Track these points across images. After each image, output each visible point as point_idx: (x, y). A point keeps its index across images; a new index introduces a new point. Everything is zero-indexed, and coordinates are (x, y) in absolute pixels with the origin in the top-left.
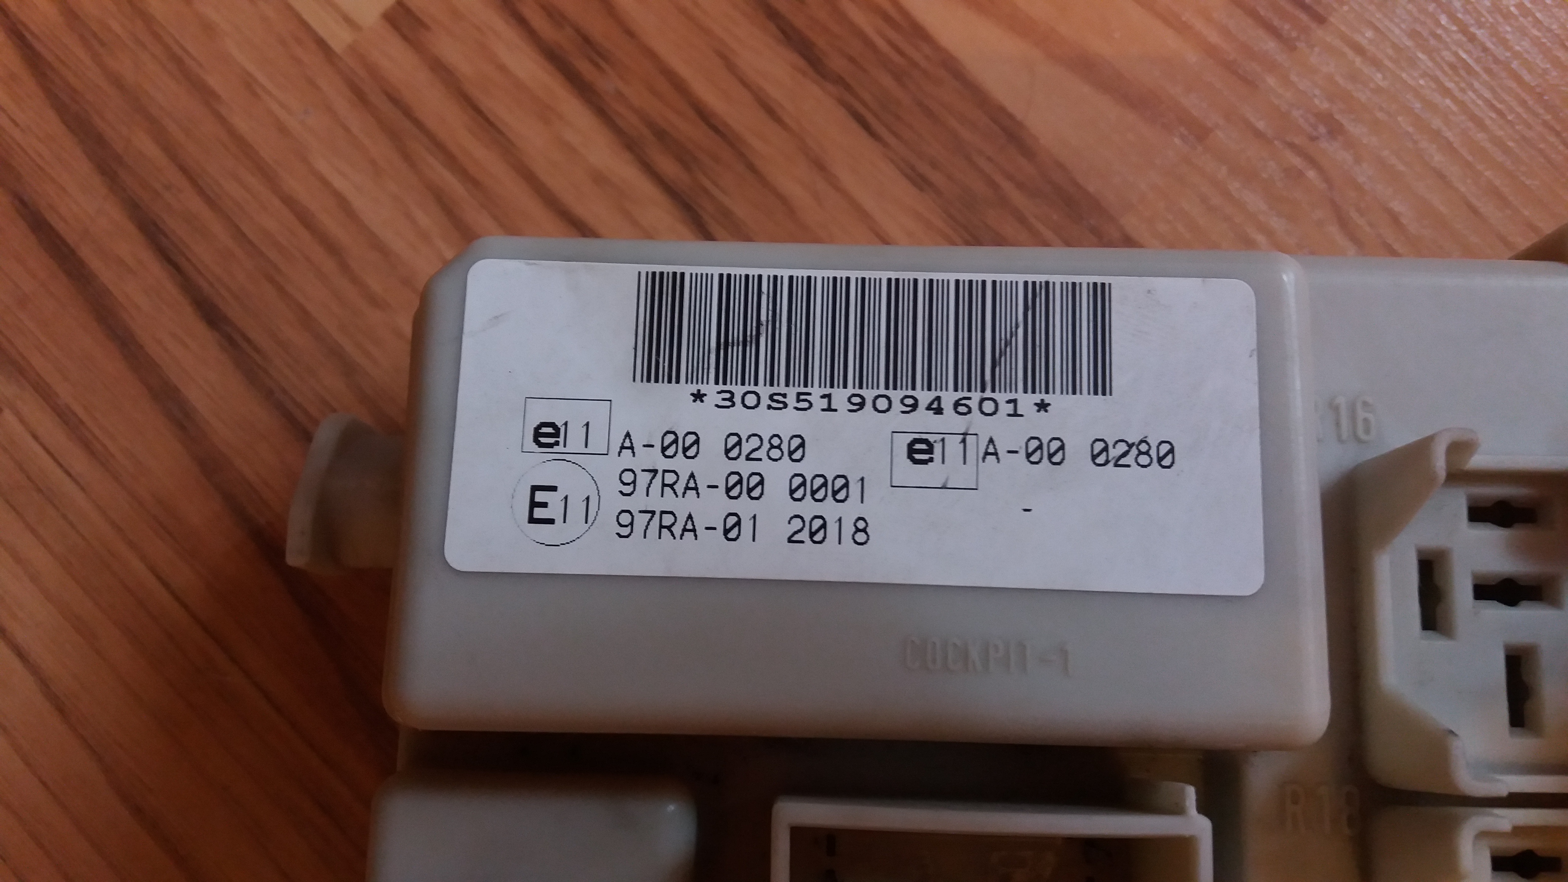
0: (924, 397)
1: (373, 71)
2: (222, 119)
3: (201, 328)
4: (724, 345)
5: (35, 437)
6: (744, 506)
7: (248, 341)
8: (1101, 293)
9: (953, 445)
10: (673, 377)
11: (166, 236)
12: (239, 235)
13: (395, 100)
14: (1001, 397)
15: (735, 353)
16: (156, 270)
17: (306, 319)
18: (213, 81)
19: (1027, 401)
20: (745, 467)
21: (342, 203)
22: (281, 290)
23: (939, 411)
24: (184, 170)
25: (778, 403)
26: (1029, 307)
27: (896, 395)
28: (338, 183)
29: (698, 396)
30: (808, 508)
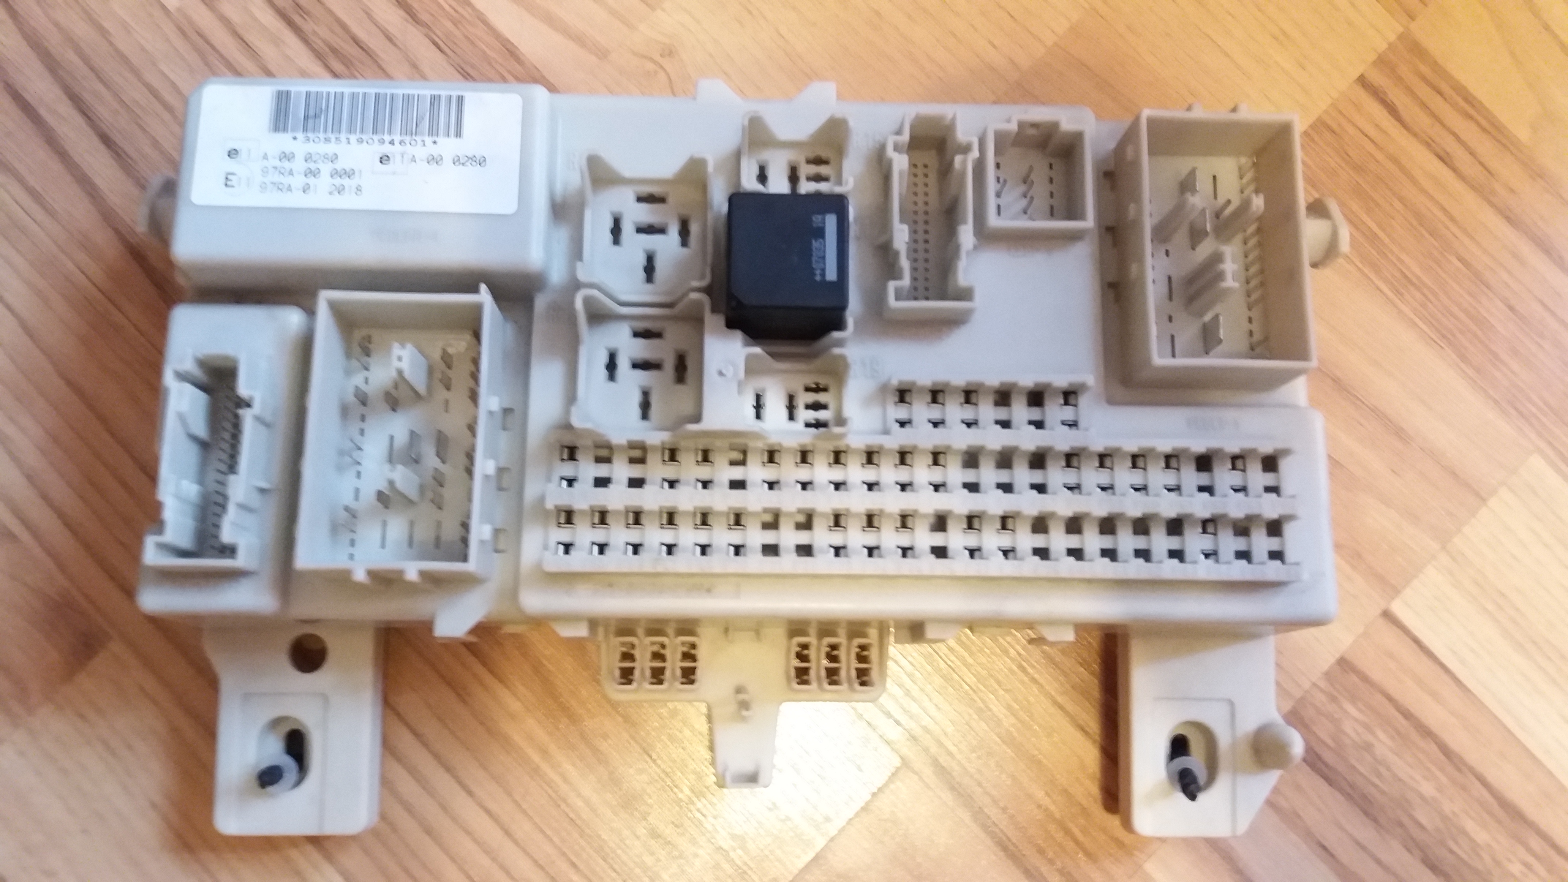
0: (387, 138)
1: (190, 22)
2: (111, 44)
3: (102, 148)
4: (306, 118)
5: (17, 203)
6: (311, 180)
7: (125, 153)
8: (460, 99)
9: (398, 158)
10: (285, 130)
11: (84, 103)
12: (121, 101)
13: (200, 35)
14: (418, 139)
15: (311, 122)
16: (79, 120)
17: (156, 144)
18: (106, 25)
19: (429, 140)
20: (313, 166)
21: (173, 85)
22: (144, 130)
23: (393, 144)
24: (92, 69)
25: (327, 140)
26: (432, 104)
27: (376, 138)
28: (172, 76)
29: (295, 138)
30: (338, 181)
